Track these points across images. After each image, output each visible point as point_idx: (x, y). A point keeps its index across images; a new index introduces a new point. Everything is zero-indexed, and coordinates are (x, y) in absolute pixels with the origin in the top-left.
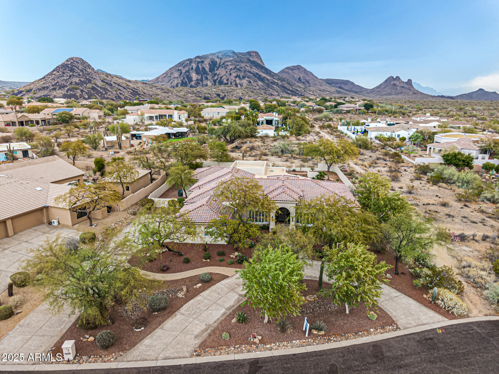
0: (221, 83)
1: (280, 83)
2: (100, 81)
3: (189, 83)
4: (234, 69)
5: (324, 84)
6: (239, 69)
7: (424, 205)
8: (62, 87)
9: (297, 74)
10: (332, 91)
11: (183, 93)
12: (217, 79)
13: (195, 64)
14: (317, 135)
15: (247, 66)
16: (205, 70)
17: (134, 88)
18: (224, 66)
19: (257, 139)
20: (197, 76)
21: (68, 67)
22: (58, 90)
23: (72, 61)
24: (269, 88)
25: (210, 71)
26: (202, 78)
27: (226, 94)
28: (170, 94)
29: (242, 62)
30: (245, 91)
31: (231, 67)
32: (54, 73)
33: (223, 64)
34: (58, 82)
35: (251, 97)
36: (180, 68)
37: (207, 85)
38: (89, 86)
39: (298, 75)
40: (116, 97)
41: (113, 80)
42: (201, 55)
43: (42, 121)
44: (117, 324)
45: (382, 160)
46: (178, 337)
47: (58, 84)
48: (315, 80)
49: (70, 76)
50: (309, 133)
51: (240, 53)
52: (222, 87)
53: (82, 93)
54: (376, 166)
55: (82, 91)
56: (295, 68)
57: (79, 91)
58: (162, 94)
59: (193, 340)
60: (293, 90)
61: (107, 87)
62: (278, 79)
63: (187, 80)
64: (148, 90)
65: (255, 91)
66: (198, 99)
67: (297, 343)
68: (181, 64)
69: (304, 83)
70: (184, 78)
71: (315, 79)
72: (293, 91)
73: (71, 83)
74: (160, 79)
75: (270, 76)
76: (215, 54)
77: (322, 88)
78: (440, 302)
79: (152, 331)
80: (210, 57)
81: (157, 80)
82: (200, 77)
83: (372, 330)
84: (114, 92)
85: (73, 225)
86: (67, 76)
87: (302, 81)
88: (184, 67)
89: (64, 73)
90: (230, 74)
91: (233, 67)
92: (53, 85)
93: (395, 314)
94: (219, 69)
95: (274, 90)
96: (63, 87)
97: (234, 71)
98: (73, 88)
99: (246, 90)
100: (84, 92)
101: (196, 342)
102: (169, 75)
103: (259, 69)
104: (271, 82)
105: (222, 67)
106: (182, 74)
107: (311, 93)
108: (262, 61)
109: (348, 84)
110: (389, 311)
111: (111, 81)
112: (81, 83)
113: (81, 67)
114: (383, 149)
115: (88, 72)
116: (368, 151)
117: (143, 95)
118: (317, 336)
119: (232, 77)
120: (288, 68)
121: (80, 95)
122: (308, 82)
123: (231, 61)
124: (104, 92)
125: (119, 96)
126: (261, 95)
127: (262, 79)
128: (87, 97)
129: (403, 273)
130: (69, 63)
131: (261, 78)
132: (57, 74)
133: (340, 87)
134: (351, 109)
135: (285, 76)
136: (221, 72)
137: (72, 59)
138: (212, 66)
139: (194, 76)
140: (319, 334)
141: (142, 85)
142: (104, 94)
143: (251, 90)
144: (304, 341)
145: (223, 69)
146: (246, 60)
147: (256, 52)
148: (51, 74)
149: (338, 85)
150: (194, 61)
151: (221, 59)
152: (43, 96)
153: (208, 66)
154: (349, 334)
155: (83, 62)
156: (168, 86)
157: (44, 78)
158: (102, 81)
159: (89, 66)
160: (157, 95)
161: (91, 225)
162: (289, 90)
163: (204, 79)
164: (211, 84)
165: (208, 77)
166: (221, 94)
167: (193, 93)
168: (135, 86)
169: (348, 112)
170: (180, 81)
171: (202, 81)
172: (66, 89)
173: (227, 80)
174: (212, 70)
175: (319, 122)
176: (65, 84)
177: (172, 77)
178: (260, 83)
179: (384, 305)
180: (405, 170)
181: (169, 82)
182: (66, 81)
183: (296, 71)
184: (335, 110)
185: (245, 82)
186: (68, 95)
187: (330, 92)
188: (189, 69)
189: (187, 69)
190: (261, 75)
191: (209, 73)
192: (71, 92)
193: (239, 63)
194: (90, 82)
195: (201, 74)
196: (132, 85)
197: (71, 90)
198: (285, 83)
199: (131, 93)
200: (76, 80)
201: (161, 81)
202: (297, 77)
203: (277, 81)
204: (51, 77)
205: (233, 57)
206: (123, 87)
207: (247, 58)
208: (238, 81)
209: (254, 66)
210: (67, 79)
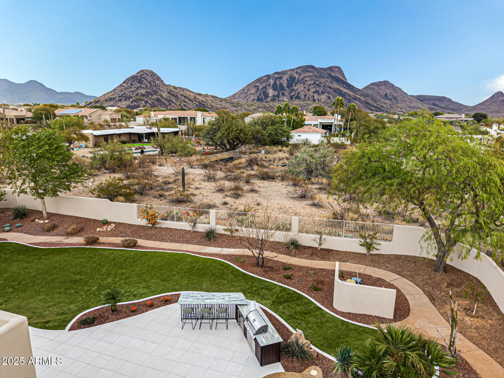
0: (298, 98)
1: (363, 99)
2: (166, 93)
3: (265, 100)
4: (313, 84)
5: (414, 101)
6: (318, 85)
8: (127, 98)
9: (383, 91)
12: (294, 95)
13: (273, 80)
15: (328, 81)
16: (283, 86)
17: (203, 101)
18: (302, 81)
20: (274, 92)
21: (137, 79)
22: (124, 101)
23: (142, 73)
25: (288, 87)
26: (279, 94)
28: (240, 108)
29: (322, 77)
31: (309, 82)
32: (124, 84)
33: (302, 80)
34: (125, 94)
36: (257, 84)
37: (283, 101)
38: (155, 97)
39: (385, 91)
41: (181, 93)
42: (279, 71)
47: (124, 95)
48: (404, 97)
49: (138, 88)
51: (321, 69)
52: (297, 102)
53: (146, 104)
55: (146, 102)
56: (381, 84)
57: (143, 102)
58: (231, 107)
60: (378, 106)
61: (172, 98)
62: (361, 95)
63: (263, 97)
68: (258, 80)
69: (391, 100)
70: (260, 95)
71: (404, 95)
72: (378, 108)
73: (137, 95)
74: (237, 95)
75: (352, 92)
76: (294, 70)
77: (412, 105)
80: (289, 73)
81: (234, 96)
82: (277, 93)
86: (135, 87)
87: (389, 97)
88: (261, 83)
89: (132, 85)
90: (309, 90)
91: (312, 82)
92: (120, 97)
94: (297, 85)
96: (129, 98)
97: (312, 86)
98: (138, 99)
99: (323, 105)
100: (148, 103)
102: (246, 92)
103: (340, 84)
104: (353, 98)
105: (301, 83)
106: (259, 90)
107: (399, 109)
108: (344, 76)
109: (444, 101)
111: (178, 93)
112: (148, 94)
113: (149, 79)
115: (156, 84)
119: (311, 93)
120: (373, 84)
122: (396, 99)
123: (310, 76)
124: (168, 104)
130: (139, 75)
131: (342, 93)
132: (126, 86)
133: (434, 104)
134: (454, 120)
135: (369, 92)
136: (299, 87)
137: (142, 71)
138: (290, 82)
139: (271, 92)
141: (212, 99)
142: (168, 106)
143: (329, 105)
145: (301, 85)
146: (326, 76)
147: (338, 68)
148: (121, 85)
149: (432, 102)
150: (272, 77)
151: (300, 74)
153: (286, 82)
155: (153, 74)
157: (114, 90)
158: (169, 93)
159: (159, 78)
162: (372, 106)
163: (281, 94)
164: (287, 99)
165: (285, 93)
167: (265, 108)
170: (256, 97)
171: (278, 96)
172: (131, 100)
173: (305, 95)
174: (289, 85)
176: (131, 95)
177: (249, 93)
181: (245, 98)
182: (133, 92)
183: (382, 87)
185: (324, 97)
186: (131, 106)
188: (266, 86)
189: (264, 85)
190: (342, 91)
191: (287, 89)
192: (136, 103)
193: (319, 78)
194: (156, 94)
195: (278, 90)
196: (201, 98)
197: (136, 102)
198: (368, 99)
199: (196, 106)
200: (143, 91)
201: (238, 97)
202: (383, 93)
203: (360, 97)
204: (120, 89)
205: (313, 72)
206: (189, 99)
207: (328, 73)
208: (316, 96)
209: (335, 81)
210: (134, 91)
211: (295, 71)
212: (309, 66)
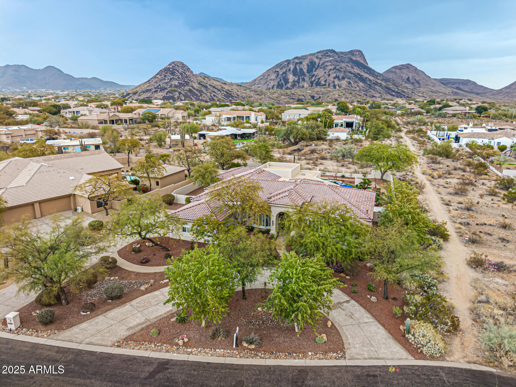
0: (318, 84)
1: (384, 84)
2: (197, 83)
3: (285, 85)
4: (333, 70)
5: (437, 84)
6: (338, 70)
7: (477, 224)
8: (163, 89)
9: (405, 74)
10: (447, 92)
11: (276, 95)
12: (314, 80)
13: (293, 65)
14: (397, 140)
15: (348, 66)
16: (303, 71)
17: (229, 90)
18: (322, 66)
19: (325, 142)
20: (294, 77)
21: (169, 70)
22: (159, 92)
23: (173, 65)
24: (371, 89)
25: (308, 72)
26: (299, 79)
27: (321, 95)
28: (263, 96)
29: (343, 62)
30: (342, 92)
31: (330, 67)
32: (157, 76)
33: (322, 65)
34: (160, 85)
35: (347, 98)
36: (277, 70)
37: (303, 87)
38: (187, 88)
39: (407, 74)
40: (210, 99)
41: (209, 83)
42: (299, 55)
43: (130, 120)
44: (70, 305)
45: (461, 171)
46: (113, 326)
47: (159, 87)
48: (426, 81)
49: (171, 79)
50: (388, 138)
51: (341, 53)
52: (318, 89)
53: (180, 95)
54: (449, 176)
55: (180, 93)
56: (403, 67)
57: (177, 93)
58: (255, 96)
59: (124, 331)
60: (399, 91)
61: (202, 89)
62: (382, 80)
63: (283, 82)
64: (242, 92)
65: (354, 93)
66: (291, 101)
67: (220, 352)
68: (278, 66)
69: (413, 84)
70: (280, 80)
71: (427, 79)
72: (399, 93)
73: (171, 86)
74: (257, 81)
75: (373, 77)
76: (314, 54)
77: (434, 89)
78: (410, 336)
79: (95, 317)
80: (309, 58)
81: (254, 82)
82: (297, 79)
83: (310, 353)
84: (209, 94)
85: (92, 213)
86: (168, 79)
87: (411, 81)
88: (281, 69)
89: (165, 76)
90: (329, 75)
91: (332, 67)
92: (155, 88)
93: (350, 341)
94: (317, 70)
95: (376, 91)
96: (164, 90)
97: (333, 71)
98: (172, 90)
99: (344, 91)
100: (182, 94)
101: (125, 334)
102: (266, 77)
103: (361, 69)
104: (374, 83)
105: (321, 68)
106: (279, 76)
107: (420, 94)
108: (365, 60)
109: (469, 84)
110: (346, 337)
111: (207, 83)
112: (180, 85)
113: (181, 70)
114: (470, 158)
115: (187, 75)
116: (449, 160)
117: (236, 97)
118: (245, 349)
119: (331, 78)
120: (395, 67)
121: (178, 97)
122: (418, 83)
123: (330, 61)
124: (199, 94)
125: (212, 98)
126: (360, 97)
127: (363, 80)
128: (183, 98)
129: (395, 299)
130: (171, 67)
131: (363, 78)
132: (160, 77)
133: (458, 88)
134: (458, 112)
135: (391, 76)
136: (320, 73)
137: (174, 63)
138: (310, 67)
139: (291, 78)
140: (249, 347)
141: (237, 87)
142: (199, 96)
143: (349, 91)
144: (229, 351)
145: (322, 70)
146: (347, 60)
147: (360, 51)
148: (155, 77)
149: (455, 86)
150: (292, 62)
151: (320, 59)
152: (146, 98)
153: (306, 67)
154: (281, 354)
155: (183, 65)
156: (263, 88)
157: (149, 81)
158: (199, 84)
159: (188, 69)
160: (250, 97)
161: (107, 215)
162: (393, 91)
163: (301, 80)
164: (308, 85)
165: (305, 78)
166: (316, 95)
167: (287, 95)
168: (230, 89)
169: (454, 116)
170: (276, 83)
171: (298, 82)
172: (166, 91)
173: (325, 81)
174: (310, 71)
175: (410, 126)
176: (166, 87)
177: (269, 78)
178: (361, 84)
179: (345, 330)
180: (483, 184)
181: (265, 84)
182: (167, 84)
183: (405, 71)
184: (438, 113)
185: (344, 83)
186: (167, 97)
187: (444, 94)
188: (286, 71)
189: (284, 70)
190: (362, 76)
191: (307, 74)
192: (170, 95)
193: (339, 63)
194: (188, 85)
195: (298, 75)
196: (226, 87)
197: (170, 93)
198: (389, 84)
199: (224, 96)
200: (176, 83)
201: (258, 83)
202: (405, 77)
203: (381, 82)
204: (154, 80)
205: (333, 57)
206: (218, 89)
207: (349, 57)
208: (337, 82)
209: (356, 66)
210: (167, 82)
211: (316, 55)
212: (329, 50)
